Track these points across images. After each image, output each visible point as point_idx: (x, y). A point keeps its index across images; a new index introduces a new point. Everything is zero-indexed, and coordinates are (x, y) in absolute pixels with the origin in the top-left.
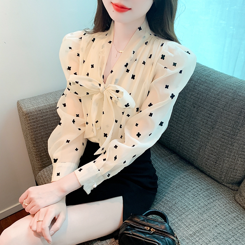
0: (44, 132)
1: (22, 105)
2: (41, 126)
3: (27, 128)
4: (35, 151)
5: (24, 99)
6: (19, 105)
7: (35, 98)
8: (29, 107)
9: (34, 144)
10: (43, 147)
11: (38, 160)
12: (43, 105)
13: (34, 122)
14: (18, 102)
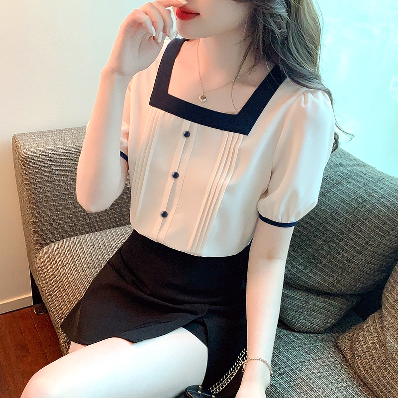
0: (51, 191)
1: (20, 143)
2: (47, 182)
3: (23, 182)
4: (34, 220)
5: (24, 134)
6: (16, 142)
7: (41, 134)
8: (31, 148)
9: (33, 209)
10: (48, 216)
11: (37, 237)
12: (53, 147)
13: (36, 173)
14: (14, 137)
